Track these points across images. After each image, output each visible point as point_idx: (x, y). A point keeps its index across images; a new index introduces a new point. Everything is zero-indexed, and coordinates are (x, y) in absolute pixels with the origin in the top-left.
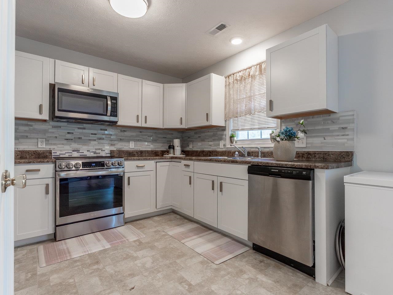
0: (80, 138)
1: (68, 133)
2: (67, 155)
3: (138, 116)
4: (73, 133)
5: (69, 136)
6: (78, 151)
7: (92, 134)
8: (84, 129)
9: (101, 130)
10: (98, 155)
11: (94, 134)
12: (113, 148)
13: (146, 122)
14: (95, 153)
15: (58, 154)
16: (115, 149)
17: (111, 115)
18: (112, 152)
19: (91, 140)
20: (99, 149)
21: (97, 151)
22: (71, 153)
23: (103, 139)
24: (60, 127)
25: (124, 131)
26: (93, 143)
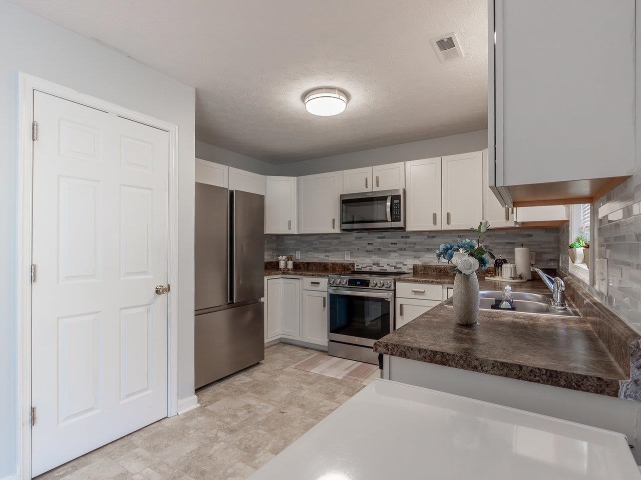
0: (379, 249)
1: (369, 244)
2: (367, 269)
3: (435, 215)
4: (372, 244)
5: (370, 248)
6: (378, 265)
7: (392, 244)
8: (384, 238)
9: (402, 237)
10: (400, 270)
11: (394, 244)
12: (418, 262)
13: (448, 223)
14: (396, 267)
15: (360, 267)
16: (420, 263)
17: (393, 221)
18: (415, 268)
19: (390, 251)
20: (400, 263)
21: (399, 266)
22: (372, 266)
23: (405, 249)
24: (362, 238)
25: (433, 237)
26: (393, 255)
